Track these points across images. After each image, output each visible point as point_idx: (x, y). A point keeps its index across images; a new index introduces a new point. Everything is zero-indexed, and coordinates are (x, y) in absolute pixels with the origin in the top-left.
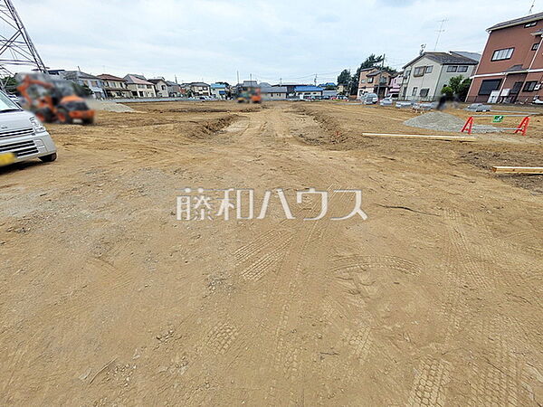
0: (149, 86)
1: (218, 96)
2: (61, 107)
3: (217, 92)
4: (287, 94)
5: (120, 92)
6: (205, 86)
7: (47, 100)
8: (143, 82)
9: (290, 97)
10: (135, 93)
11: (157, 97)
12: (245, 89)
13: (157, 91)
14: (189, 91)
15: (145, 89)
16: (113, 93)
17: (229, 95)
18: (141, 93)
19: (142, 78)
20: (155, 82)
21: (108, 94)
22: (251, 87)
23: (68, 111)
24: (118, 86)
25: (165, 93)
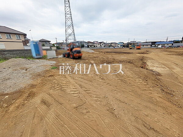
0: (99, 44)
1: (120, 47)
2: (72, 52)
3: (119, 46)
4: (151, 45)
5: (91, 46)
6: (116, 43)
7: (69, 49)
8: (98, 43)
9: (153, 47)
10: (95, 46)
11: (100, 47)
12: (131, 44)
13: (101, 45)
14: (110, 45)
15: (98, 45)
16: (89, 46)
17: (124, 46)
18: (96, 46)
19: (97, 42)
20: (101, 43)
21: (88, 47)
22: (134, 43)
23: (74, 54)
24: (91, 44)
25: (103, 46)
